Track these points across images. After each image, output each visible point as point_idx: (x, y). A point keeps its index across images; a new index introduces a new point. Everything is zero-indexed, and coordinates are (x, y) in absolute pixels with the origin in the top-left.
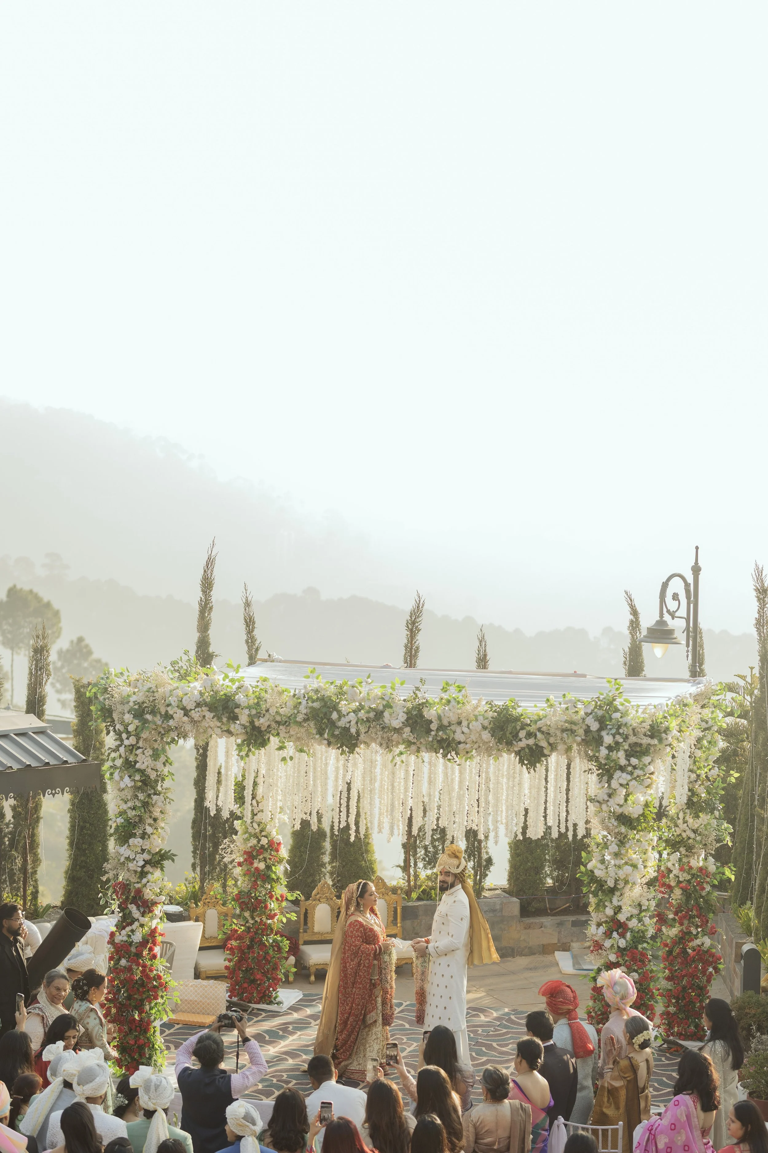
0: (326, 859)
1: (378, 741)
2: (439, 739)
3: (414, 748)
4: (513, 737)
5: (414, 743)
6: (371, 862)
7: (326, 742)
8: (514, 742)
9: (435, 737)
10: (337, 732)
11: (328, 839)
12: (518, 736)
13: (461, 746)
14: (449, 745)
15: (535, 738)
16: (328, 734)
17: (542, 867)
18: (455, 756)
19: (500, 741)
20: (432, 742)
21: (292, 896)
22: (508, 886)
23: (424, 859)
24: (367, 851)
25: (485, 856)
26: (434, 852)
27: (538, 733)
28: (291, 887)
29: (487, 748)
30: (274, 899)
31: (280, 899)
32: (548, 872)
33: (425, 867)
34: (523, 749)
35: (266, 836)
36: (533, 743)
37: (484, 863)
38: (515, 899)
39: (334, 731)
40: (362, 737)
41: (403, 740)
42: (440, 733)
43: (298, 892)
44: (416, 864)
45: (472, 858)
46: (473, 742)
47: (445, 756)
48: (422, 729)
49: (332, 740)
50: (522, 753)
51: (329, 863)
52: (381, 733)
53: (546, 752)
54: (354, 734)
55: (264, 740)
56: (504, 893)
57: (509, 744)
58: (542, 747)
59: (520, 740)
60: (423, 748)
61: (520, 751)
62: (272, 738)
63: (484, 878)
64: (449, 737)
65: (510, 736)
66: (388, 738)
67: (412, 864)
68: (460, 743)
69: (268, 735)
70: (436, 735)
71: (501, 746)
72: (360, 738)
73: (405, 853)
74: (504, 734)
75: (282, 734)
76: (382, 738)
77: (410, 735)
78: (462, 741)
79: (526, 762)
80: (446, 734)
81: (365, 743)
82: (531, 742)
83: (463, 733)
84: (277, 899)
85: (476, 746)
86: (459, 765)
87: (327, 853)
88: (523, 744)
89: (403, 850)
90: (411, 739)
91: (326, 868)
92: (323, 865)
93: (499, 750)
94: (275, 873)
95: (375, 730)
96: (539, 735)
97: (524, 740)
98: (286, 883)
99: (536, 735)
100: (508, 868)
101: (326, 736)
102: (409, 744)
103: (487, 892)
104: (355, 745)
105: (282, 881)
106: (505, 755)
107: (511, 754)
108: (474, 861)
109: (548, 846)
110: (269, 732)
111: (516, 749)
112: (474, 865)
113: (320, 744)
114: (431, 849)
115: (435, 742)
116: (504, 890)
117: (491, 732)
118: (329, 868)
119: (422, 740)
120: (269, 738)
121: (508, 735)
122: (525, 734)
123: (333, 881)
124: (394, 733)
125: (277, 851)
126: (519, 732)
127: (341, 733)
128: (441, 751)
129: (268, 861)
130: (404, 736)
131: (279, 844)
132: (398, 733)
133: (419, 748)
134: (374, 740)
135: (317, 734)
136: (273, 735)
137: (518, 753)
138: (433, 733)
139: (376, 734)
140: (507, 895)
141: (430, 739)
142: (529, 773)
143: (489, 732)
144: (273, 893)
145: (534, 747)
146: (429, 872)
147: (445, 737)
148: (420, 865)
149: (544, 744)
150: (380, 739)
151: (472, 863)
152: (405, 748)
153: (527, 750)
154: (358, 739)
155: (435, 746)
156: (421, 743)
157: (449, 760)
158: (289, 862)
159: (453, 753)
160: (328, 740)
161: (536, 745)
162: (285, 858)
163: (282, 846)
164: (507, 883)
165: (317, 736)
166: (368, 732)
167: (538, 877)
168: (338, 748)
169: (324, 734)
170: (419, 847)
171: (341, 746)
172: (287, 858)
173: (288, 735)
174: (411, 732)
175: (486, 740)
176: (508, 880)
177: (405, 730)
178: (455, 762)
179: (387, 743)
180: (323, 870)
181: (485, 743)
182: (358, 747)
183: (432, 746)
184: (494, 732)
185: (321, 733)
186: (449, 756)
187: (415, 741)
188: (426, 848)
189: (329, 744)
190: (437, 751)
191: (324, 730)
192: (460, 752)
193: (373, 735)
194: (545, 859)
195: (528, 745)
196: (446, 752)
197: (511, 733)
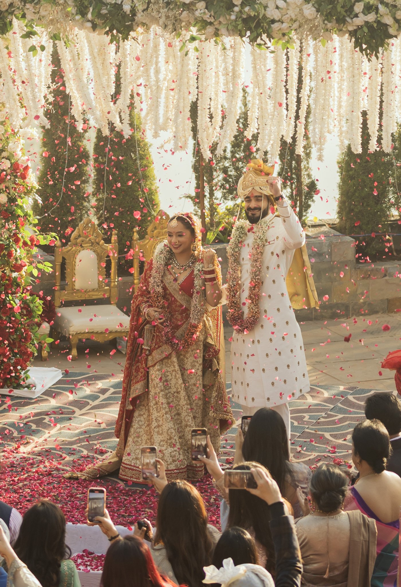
0: (90, 188)
1: (161, 22)
2: (245, 16)
3: (210, 30)
4: (346, 11)
5: (211, 24)
6: (151, 193)
7: (89, 25)
8: (348, 19)
9: (239, 15)
10: (104, 11)
11: (91, 162)
12: (353, 10)
13: (275, 26)
14: (258, 25)
15: (377, 13)
16: (92, 14)
17: (383, 194)
18: (267, 40)
19: (328, 17)
20: (236, 21)
21: (45, 239)
22: (338, 220)
23: (223, 186)
24: (145, 177)
25: (306, 181)
26: (236, 176)
27: (380, 6)
28: (44, 228)
29: (311, 28)
30: (21, 244)
31: (29, 243)
32: (393, 200)
33: (225, 197)
34: (360, 28)
35: (8, 158)
36: (373, 20)
37: (305, 189)
38: (348, 238)
39: (101, 10)
40: (139, 17)
41: (196, 19)
42: (247, 9)
43: (54, 234)
44: (212, 194)
45: (289, 183)
46: (292, 20)
47: (253, 40)
48: (222, 4)
49: (97, 21)
50: (359, 33)
51: (93, 195)
52: (166, 10)
53: (392, 31)
54: (128, 12)
55: (5, 24)
56: (333, 231)
57: (341, 21)
58: (386, 25)
59: (356, 16)
60: (223, 31)
61: (355, 31)
62: (15, 20)
63: (306, 210)
64: (259, 14)
65: (343, 11)
66: (175, 17)
67: (207, 194)
68: (273, 21)
69: (10, 17)
70: (240, 11)
71: (329, 25)
72: (136, 18)
73: (197, 178)
74: (335, 8)
75: (29, 16)
76: (167, 17)
77: (204, 13)
78: (277, 19)
79: (364, 46)
80: (254, 9)
81: (143, 24)
82: (371, 17)
83: (277, 7)
84: (25, 244)
85: (296, 25)
86: (272, 52)
87: (91, 180)
88: (359, 21)
89: (194, 175)
90: (207, 17)
91: (89, 202)
92: (87, 199)
93: (327, 30)
94: (21, 207)
95: (156, 7)
96: (382, 9)
97: (361, 15)
98: (36, 222)
99: (377, 9)
100: (338, 196)
101: (89, 16)
102: (204, 24)
103: (310, 229)
104: (130, 28)
105: (30, 219)
106: (335, 36)
107: (344, 35)
108: (291, 188)
109: (392, 164)
110: (12, 13)
111: (351, 28)
112: (292, 193)
113: (82, 27)
114: (233, 173)
115: (240, 22)
116: (333, 226)
117: (316, 5)
118: (93, 201)
119: (221, 19)
120: (11, 22)
121: (339, 9)
122: (362, 7)
123: (99, 219)
124: (183, 10)
125: (24, 177)
126: (354, 4)
127: (110, 12)
128: (248, 33)
129: (12, 191)
130: (197, 13)
131: (26, 168)
132: (188, 9)
133: (217, 29)
134: (156, 20)
135: (77, 14)
136: (17, 18)
137: (353, 34)
138: (236, 9)
139: (159, 12)
140: (338, 234)
141: (233, 17)
142: (369, 60)
143: (313, 5)
144: (20, 236)
145: (375, 25)
146: (230, 204)
147: (252, 14)
148: (218, 194)
149: (388, 20)
150: (163, 19)
151: (289, 190)
152: (199, 30)
153: (366, 30)
154: (133, 20)
155: (240, 27)
156: (220, 23)
157: (259, 45)
158: (38, 192)
159: (264, 36)
160: (92, 22)
161: (378, 22)
162: (35, 188)
163: (30, 171)
164: (336, 216)
165: (78, 17)
166: (147, 9)
167: (379, 207)
168: (107, 33)
169: (87, 14)
170: (216, 170)
171: (111, 30)
172: (37, 187)
173: (37, 16)
174: (206, 8)
175: (310, 17)
176: (339, 213)
177: (197, 5)
178: (268, 48)
179: (174, 24)
180: (85, 204)
181: (307, 21)
182: (134, 31)
183: (236, 27)
184: (320, 5)
185: (82, 12)
186: (259, 41)
187: (213, 20)
188: (225, 170)
189: (94, 27)
190: (243, 34)
191: (86, 8)
192: (274, 35)
193: (155, 14)
194: (388, 183)
195: (367, 23)
196: (255, 34)
197: (343, 7)
